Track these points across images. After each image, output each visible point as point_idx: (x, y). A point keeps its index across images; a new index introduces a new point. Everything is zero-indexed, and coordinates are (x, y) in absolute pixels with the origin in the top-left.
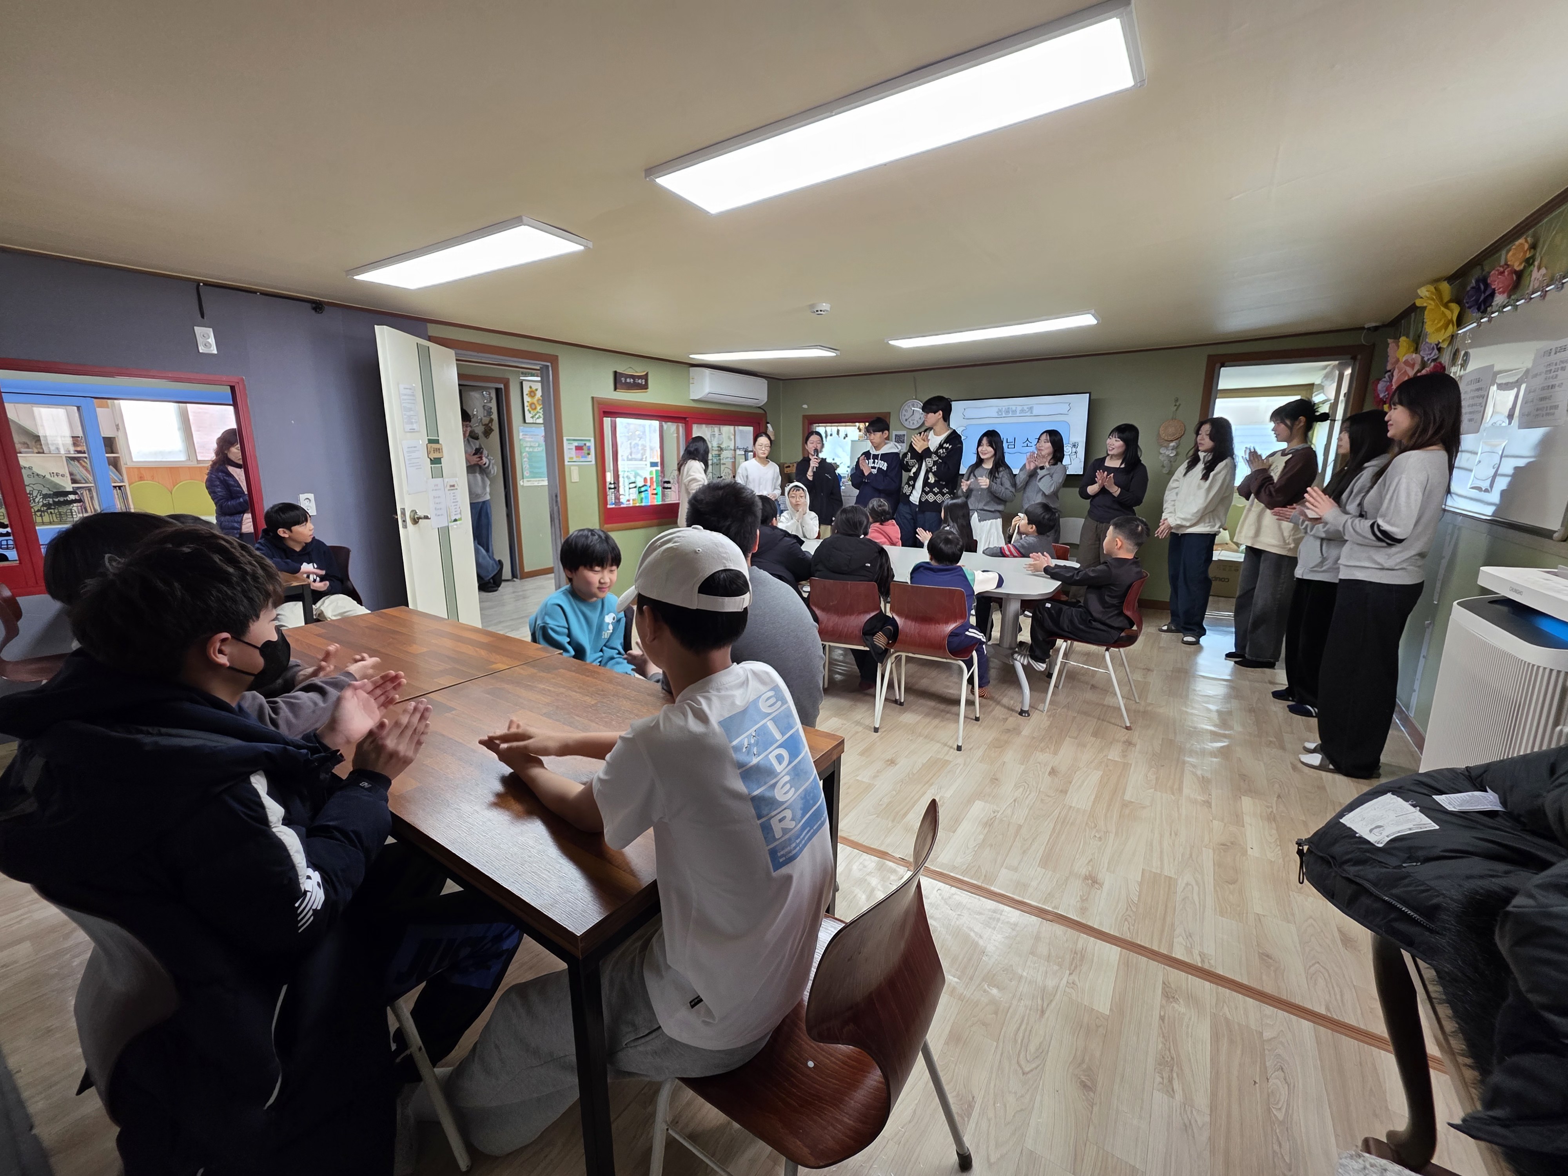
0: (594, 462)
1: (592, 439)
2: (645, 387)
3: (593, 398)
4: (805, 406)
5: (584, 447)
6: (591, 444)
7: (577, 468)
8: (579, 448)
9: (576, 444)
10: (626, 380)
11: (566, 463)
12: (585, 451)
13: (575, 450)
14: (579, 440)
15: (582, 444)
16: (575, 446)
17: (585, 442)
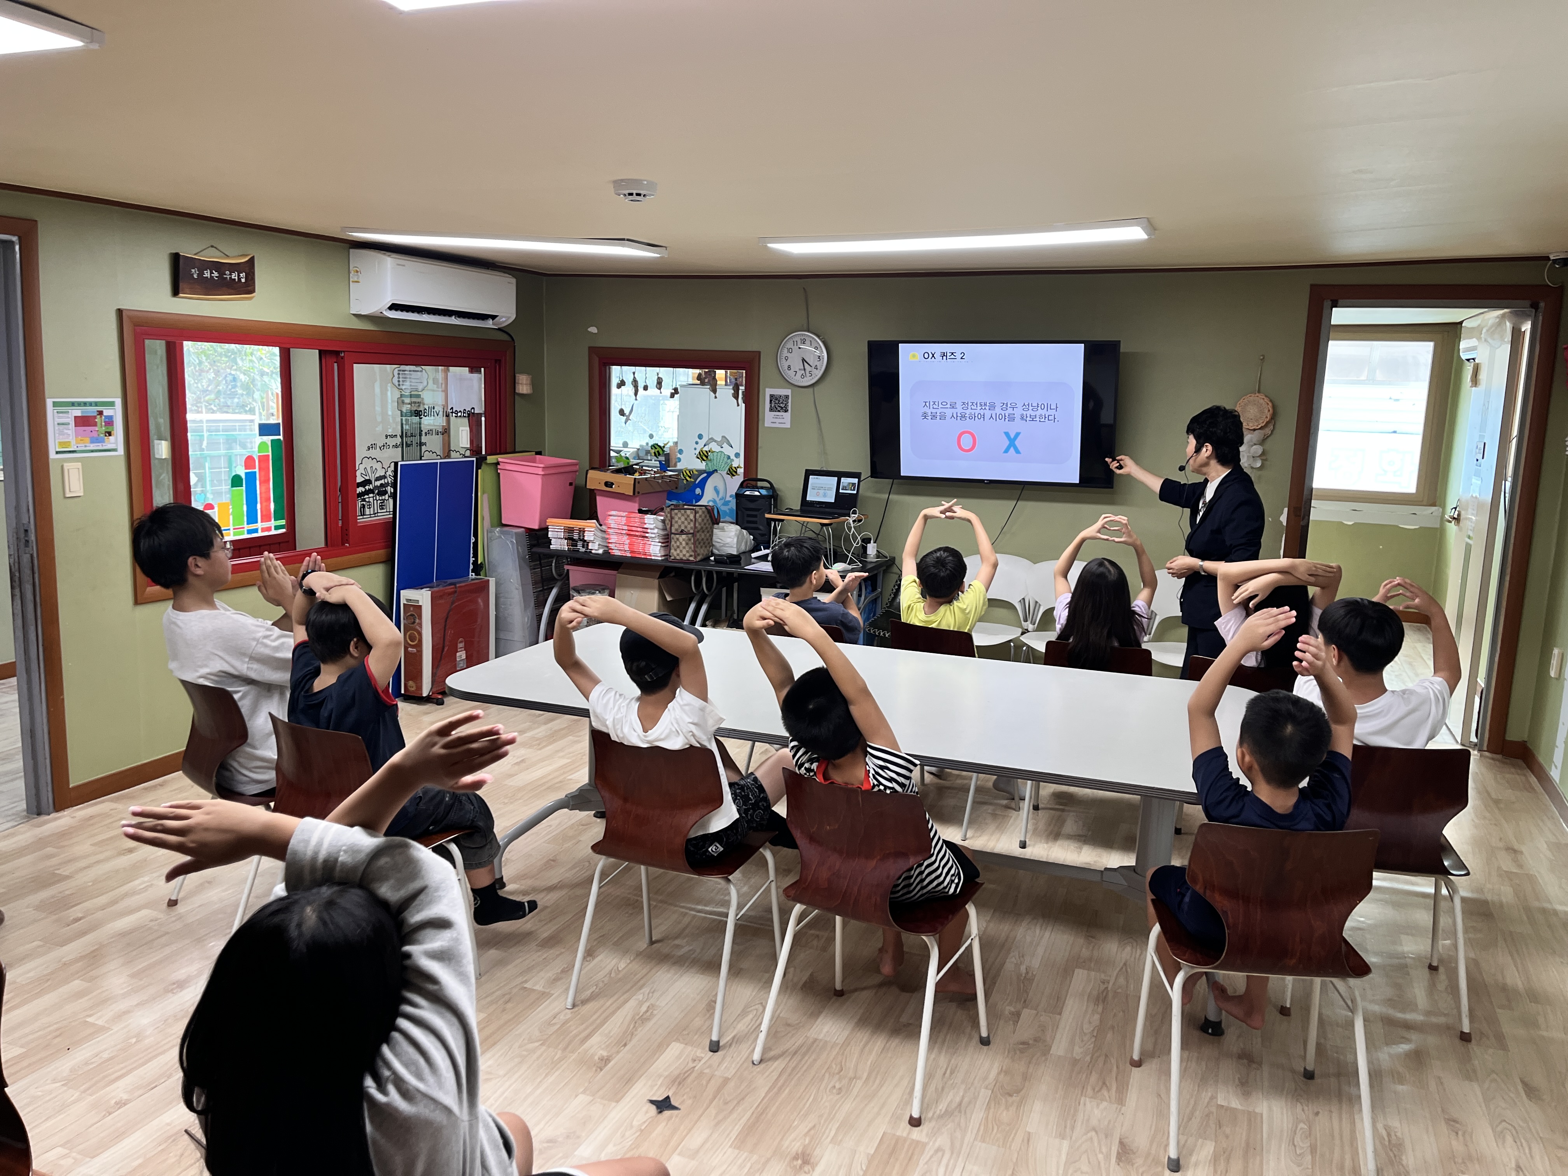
0: (121, 451)
1: (118, 402)
2: (247, 288)
3: (120, 312)
4: (593, 330)
5: (98, 419)
6: (116, 413)
7: (79, 465)
8: (83, 422)
9: (78, 412)
10: (201, 274)
11: (52, 455)
12: (100, 428)
13: (77, 425)
14: (85, 404)
15: (94, 412)
16: (75, 417)
17: (100, 409)
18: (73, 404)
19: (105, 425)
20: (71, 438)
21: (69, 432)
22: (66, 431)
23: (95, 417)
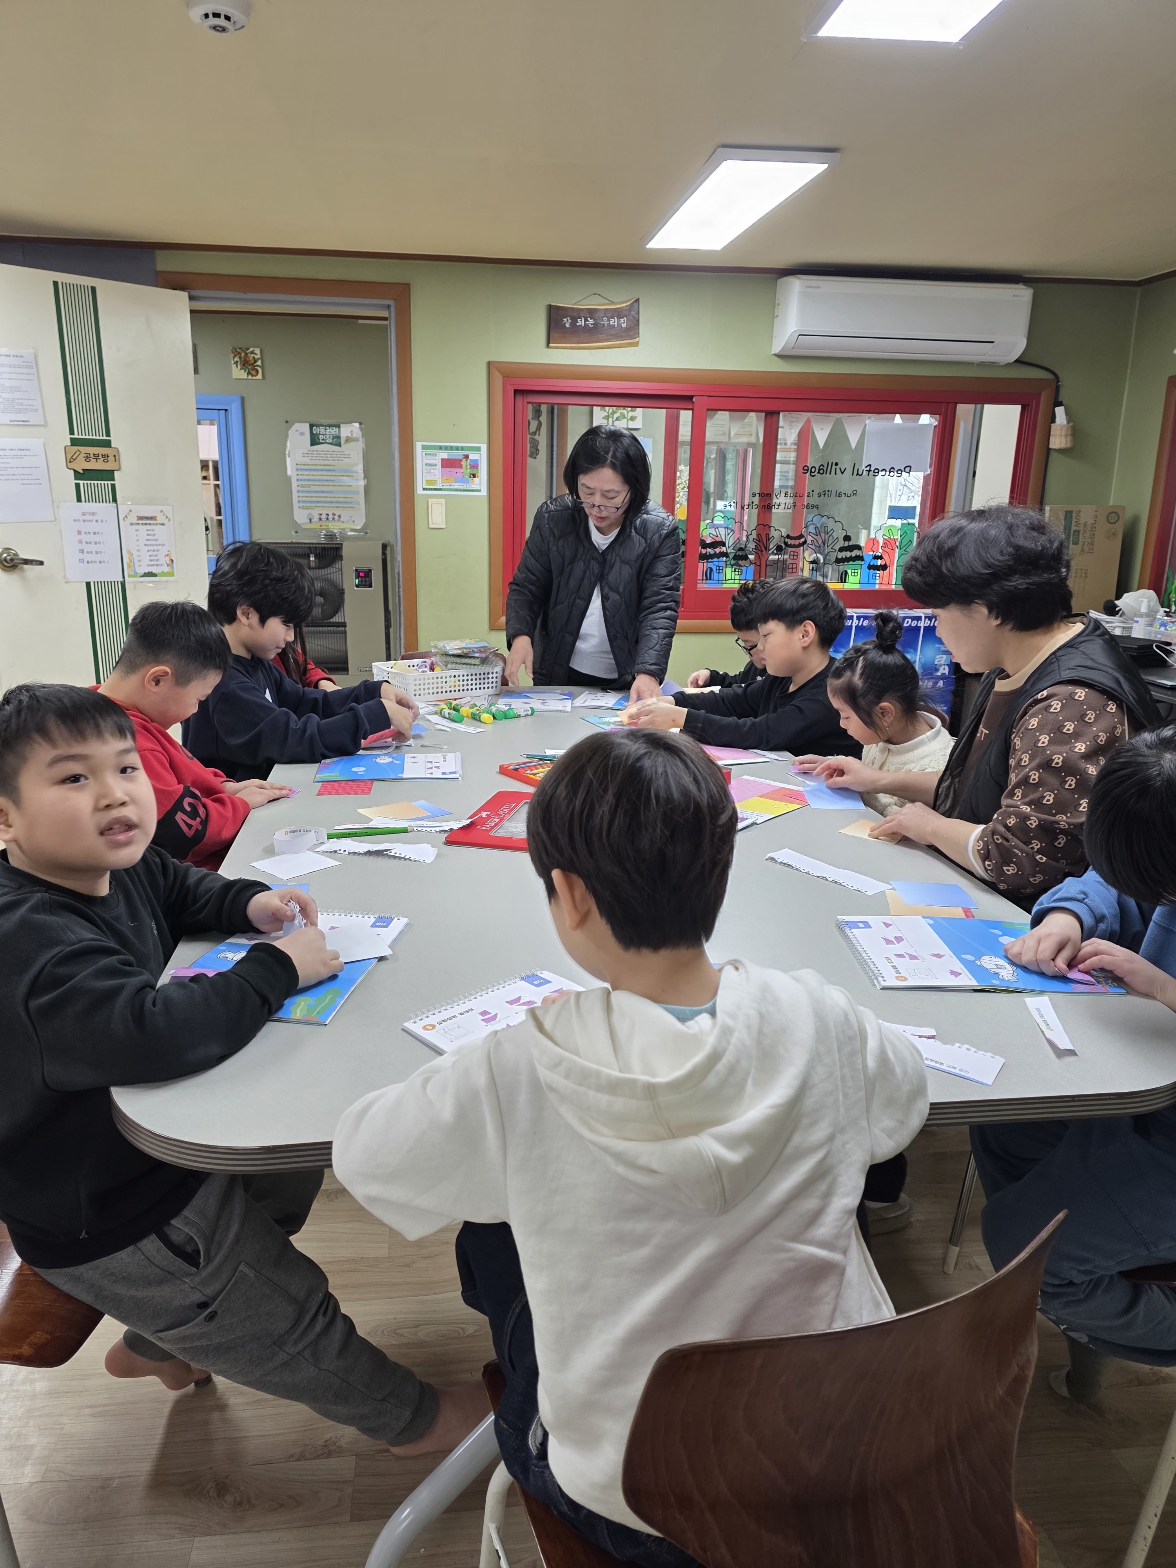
0: (484, 492)
1: (484, 447)
2: (627, 334)
3: (491, 364)
5: (464, 463)
6: (481, 457)
7: (443, 501)
9: (445, 455)
10: (574, 323)
11: (419, 491)
12: (466, 470)
13: (442, 467)
14: (452, 448)
15: (458, 455)
16: (442, 460)
17: (466, 453)
18: (441, 448)
19: (470, 468)
20: (437, 477)
21: (436, 472)
22: (433, 471)
23: (461, 460)
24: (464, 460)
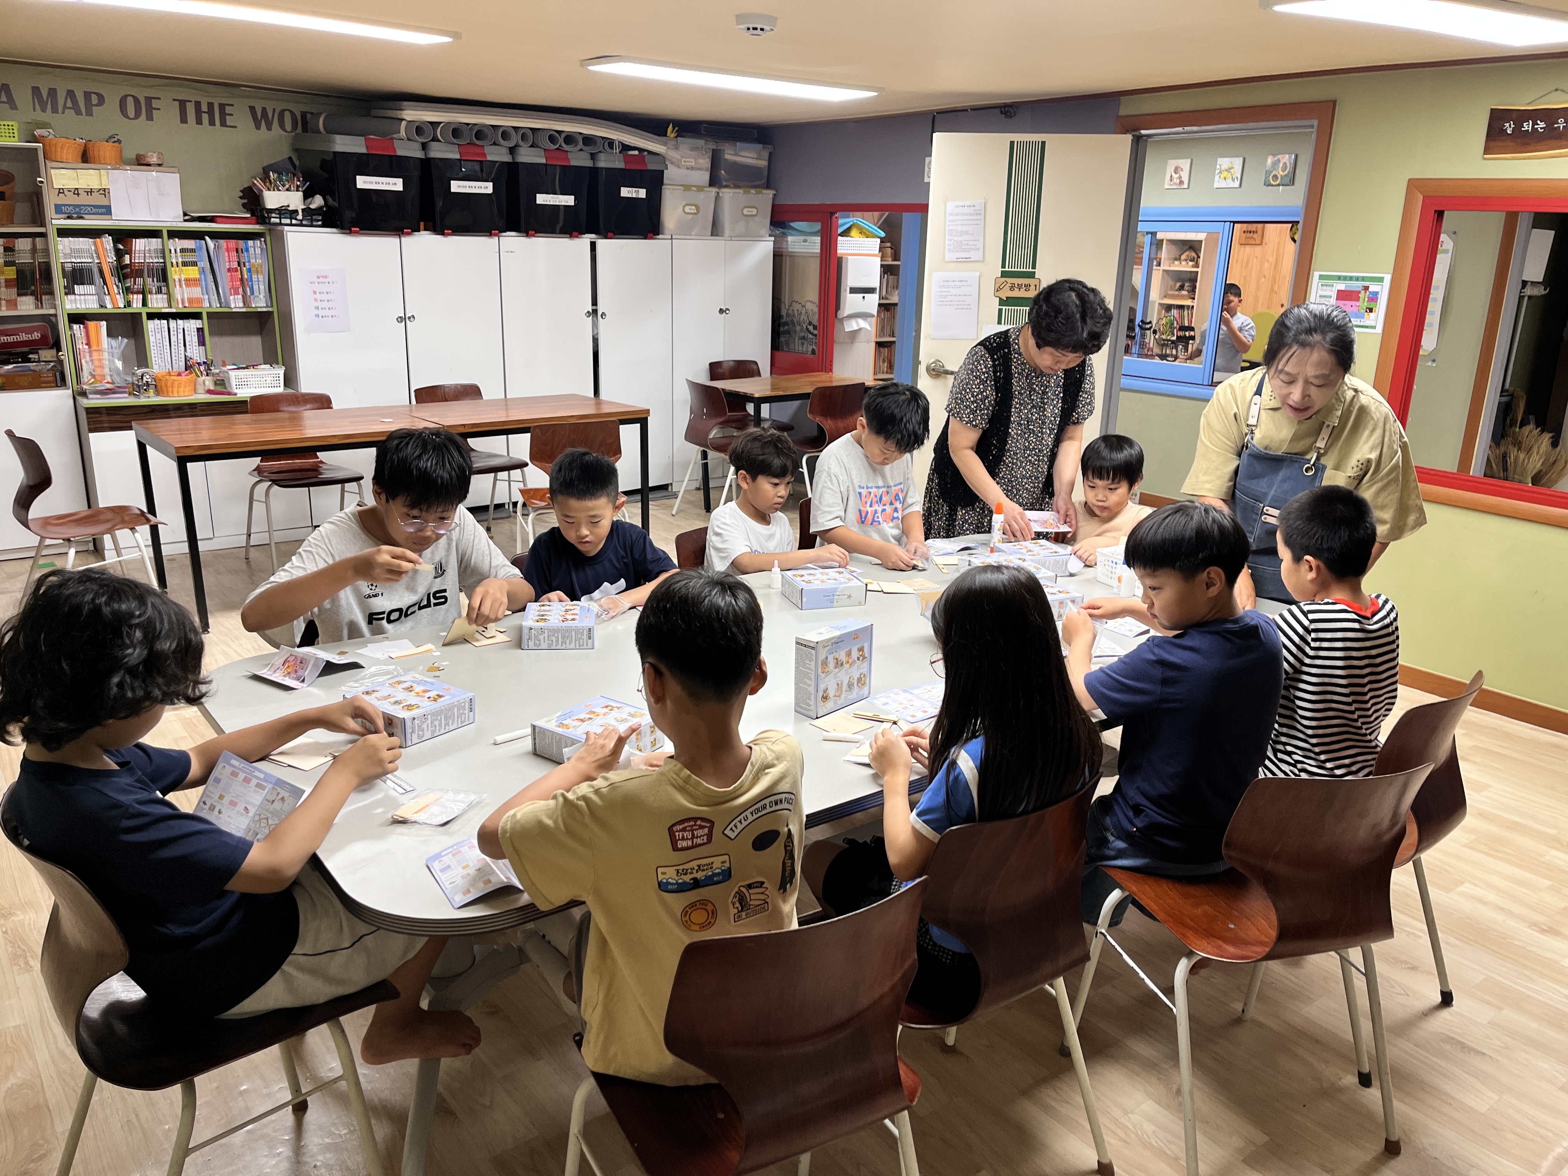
0: (1380, 329)
1: (1388, 278)
3: (1413, 181)
5: (1362, 295)
6: (1383, 288)
8: (1345, 296)
9: (1342, 286)
10: (1520, 127)
12: (1363, 304)
14: (1351, 278)
15: (1357, 286)
16: (1338, 291)
17: (1366, 284)
18: (1339, 278)
19: (1368, 301)
23: (1359, 292)
24: (1363, 292)
